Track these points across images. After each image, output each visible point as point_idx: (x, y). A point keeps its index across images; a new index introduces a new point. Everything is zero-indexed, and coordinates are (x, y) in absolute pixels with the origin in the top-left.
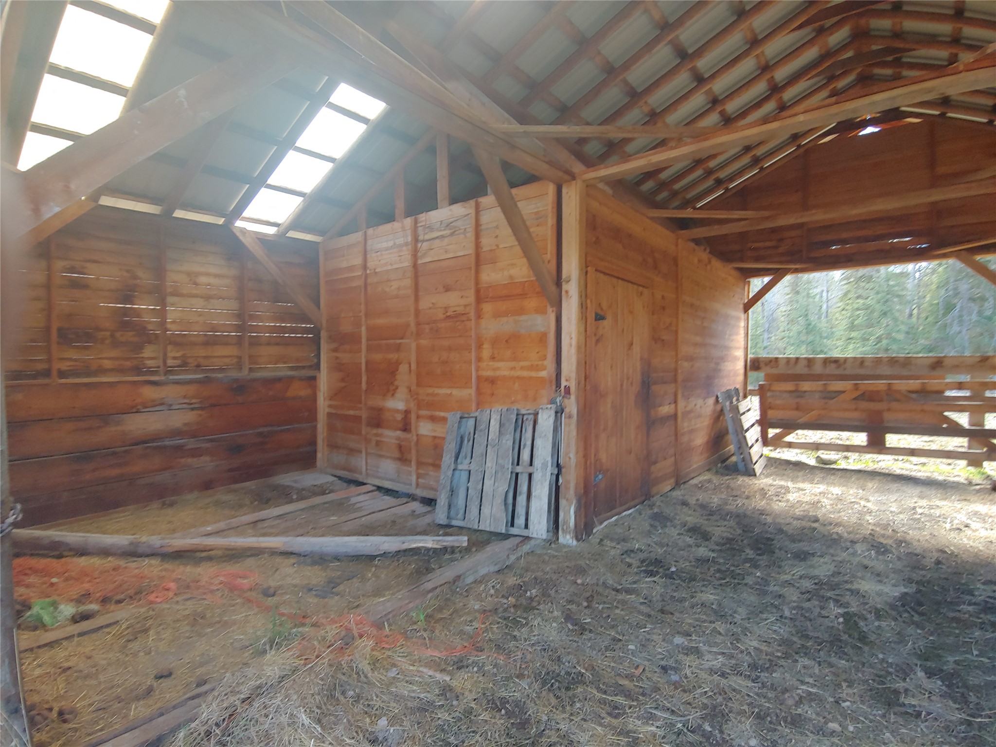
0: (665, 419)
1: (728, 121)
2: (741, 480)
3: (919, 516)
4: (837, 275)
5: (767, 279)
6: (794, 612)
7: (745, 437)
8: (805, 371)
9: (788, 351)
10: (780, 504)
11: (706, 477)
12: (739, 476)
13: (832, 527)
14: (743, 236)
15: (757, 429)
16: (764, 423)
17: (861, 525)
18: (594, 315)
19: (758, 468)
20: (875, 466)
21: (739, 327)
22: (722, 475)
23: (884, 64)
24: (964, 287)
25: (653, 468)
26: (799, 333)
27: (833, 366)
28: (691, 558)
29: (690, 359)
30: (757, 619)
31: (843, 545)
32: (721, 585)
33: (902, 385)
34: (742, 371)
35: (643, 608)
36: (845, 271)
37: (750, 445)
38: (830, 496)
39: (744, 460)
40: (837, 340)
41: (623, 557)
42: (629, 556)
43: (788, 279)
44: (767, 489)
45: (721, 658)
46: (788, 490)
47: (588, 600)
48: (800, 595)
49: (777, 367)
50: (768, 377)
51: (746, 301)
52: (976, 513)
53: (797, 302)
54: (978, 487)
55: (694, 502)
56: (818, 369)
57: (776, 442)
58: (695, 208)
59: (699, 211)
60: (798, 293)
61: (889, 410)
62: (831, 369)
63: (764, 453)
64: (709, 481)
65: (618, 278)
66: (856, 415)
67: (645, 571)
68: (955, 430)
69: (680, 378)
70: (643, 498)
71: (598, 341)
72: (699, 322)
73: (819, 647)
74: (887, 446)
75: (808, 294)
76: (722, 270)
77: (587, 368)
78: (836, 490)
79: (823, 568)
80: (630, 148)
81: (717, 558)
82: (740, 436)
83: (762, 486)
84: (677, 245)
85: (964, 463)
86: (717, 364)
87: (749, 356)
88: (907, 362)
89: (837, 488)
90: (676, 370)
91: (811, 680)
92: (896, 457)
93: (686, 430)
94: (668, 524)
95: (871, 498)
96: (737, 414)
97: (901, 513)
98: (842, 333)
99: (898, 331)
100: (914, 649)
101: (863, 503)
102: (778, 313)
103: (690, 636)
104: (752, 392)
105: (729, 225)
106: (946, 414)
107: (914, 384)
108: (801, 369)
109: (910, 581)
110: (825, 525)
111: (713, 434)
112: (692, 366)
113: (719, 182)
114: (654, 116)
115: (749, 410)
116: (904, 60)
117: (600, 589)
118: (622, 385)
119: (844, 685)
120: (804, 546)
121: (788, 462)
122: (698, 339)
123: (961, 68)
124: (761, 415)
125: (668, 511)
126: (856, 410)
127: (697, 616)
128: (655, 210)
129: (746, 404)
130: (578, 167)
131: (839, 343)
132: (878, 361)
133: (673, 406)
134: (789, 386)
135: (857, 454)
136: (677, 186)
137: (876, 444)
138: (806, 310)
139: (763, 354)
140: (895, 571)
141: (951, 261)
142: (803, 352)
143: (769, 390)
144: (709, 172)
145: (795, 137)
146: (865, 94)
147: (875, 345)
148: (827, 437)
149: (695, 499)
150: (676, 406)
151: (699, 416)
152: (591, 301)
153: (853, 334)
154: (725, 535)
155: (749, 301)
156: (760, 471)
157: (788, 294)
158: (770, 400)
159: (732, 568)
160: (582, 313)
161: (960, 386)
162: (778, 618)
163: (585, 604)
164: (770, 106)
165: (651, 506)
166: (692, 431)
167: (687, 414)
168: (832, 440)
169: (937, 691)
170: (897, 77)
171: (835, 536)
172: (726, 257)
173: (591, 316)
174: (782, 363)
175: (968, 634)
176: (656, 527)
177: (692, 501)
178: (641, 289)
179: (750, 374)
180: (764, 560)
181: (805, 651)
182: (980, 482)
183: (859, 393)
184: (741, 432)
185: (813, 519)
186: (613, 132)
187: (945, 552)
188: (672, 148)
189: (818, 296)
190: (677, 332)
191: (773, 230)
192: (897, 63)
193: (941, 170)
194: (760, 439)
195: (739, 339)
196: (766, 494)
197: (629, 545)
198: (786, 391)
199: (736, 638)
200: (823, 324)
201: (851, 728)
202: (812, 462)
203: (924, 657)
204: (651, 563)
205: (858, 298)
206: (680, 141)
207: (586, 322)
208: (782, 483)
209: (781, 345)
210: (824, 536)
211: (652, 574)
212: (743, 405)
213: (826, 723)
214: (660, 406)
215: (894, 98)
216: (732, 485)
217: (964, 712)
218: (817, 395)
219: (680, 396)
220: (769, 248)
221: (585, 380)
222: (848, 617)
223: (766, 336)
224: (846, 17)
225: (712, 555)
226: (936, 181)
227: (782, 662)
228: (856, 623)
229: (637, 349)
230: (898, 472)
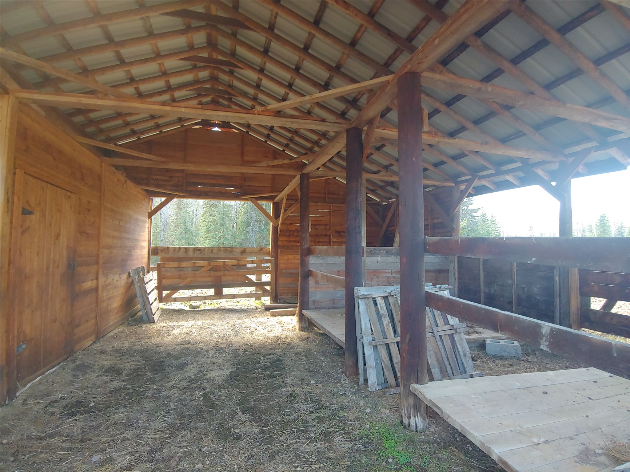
0: (87, 292)
1: (140, 95)
2: (146, 327)
3: (237, 329)
4: (201, 202)
5: (163, 199)
6: (176, 404)
7: (148, 298)
8: (184, 255)
9: (175, 244)
10: (169, 337)
11: (120, 329)
12: (144, 325)
13: (197, 345)
14: (149, 170)
15: (156, 292)
16: (160, 288)
17: (211, 340)
18: (21, 210)
19: (156, 317)
20: (218, 306)
21: (145, 227)
22: (132, 325)
23: (224, 98)
24: (254, 215)
25: (76, 331)
26: (181, 233)
27: (198, 252)
28: (107, 391)
29: (110, 247)
30: (154, 418)
31: (203, 354)
32: (129, 404)
33: (230, 262)
34: (147, 256)
35: (66, 445)
36: (204, 200)
37: (151, 303)
38: (196, 327)
39: (147, 313)
40: (201, 238)
41: (47, 408)
42: (52, 406)
43: (175, 200)
44: (161, 329)
45: (128, 457)
46: (173, 328)
47: (13, 455)
48: (180, 392)
49: (168, 253)
50: (163, 259)
51: (150, 211)
52: (259, 323)
53: (180, 214)
54: (260, 310)
55: (111, 349)
56: (191, 254)
57: (167, 300)
58: (116, 145)
59: (119, 147)
60: (181, 209)
61: (224, 275)
62: (197, 254)
63: (160, 307)
64: (122, 332)
65: (48, 183)
66: (209, 279)
67: (68, 414)
68: (251, 284)
69: (101, 261)
70: (66, 356)
71: (24, 232)
72: (117, 222)
73: (190, 420)
74: (224, 294)
75: (186, 210)
76: (134, 189)
77: (12, 254)
78: (199, 323)
79: (192, 371)
80: (63, 86)
81: (127, 385)
82: (145, 298)
83: (158, 328)
84: (101, 167)
85: (254, 299)
86: (130, 251)
87: (151, 246)
88: (231, 250)
89: (200, 321)
90: (98, 255)
91: (186, 444)
92: (227, 300)
93: (105, 298)
94: (89, 371)
95: (216, 324)
96: (143, 283)
97: (229, 329)
98: (203, 234)
99: (228, 234)
100: (237, 401)
101: (212, 327)
102: (170, 220)
103: (105, 451)
104: (153, 269)
105: (140, 161)
106: (247, 276)
107: (234, 262)
108: (181, 254)
109: (233, 364)
110: (194, 344)
111: (126, 299)
112: (111, 252)
113: (134, 132)
114: (85, 71)
115: (151, 280)
116: (233, 100)
117: (25, 443)
118: (48, 268)
119: (203, 437)
120: (182, 361)
121: (174, 311)
122: (116, 234)
123: (256, 112)
124: (158, 283)
125: (88, 361)
126: (209, 276)
127: (111, 433)
128: (83, 138)
129: (149, 277)
130: (12, 85)
131: (202, 239)
132: (219, 250)
133: (95, 282)
134: (175, 264)
135: (210, 301)
136: (103, 126)
137: (219, 295)
138: (185, 220)
139: (160, 245)
140: (227, 361)
141: (249, 202)
142: (183, 244)
143: (164, 267)
144: (127, 124)
145: (180, 120)
146: (214, 109)
147: (218, 241)
148: (195, 292)
149: (111, 346)
150: (97, 282)
151: (116, 287)
152: (19, 198)
153: (209, 235)
154: (133, 367)
155: (152, 211)
156: (157, 319)
157: (175, 210)
158: (164, 273)
159: (138, 389)
160: (8, 207)
161: (252, 262)
162: (167, 412)
163: (12, 459)
164: (166, 97)
165: (74, 361)
166: (110, 298)
167: (105, 287)
168: (198, 294)
169: (247, 419)
170: (229, 107)
171: (199, 350)
172: (137, 181)
173: (18, 211)
174: (171, 251)
175: (259, 384)
176: (78, 376)
177: (109, 349)
178: (69, 194)
179: (151, 257)
180: (158, 377)
181: (182, 427)
182: (261, 307)
183: (211, 267)
184: (145, 294)
185: (188, 342)
186: (48, 68)
187: (248, 345)
188: (98, 98)
189: (191, 213)
190: (99, 228)
191: (168, 170)
192: (229, 100)
193: (246, 158)
194: (157, 299)
195: (145, 235)
196: (161, 333)
197: (53, 397)
198: (173, 268)
199: (139, 437)
200: (194, 229)
201: (208, 462)
202: (187, 308)
203: (240, 403)
204: (73, 406)
205: (210, 215)
206: (105, 95)
207: (12, 215)
208: (171, 324)
209: (171, 239)
210: (193, 351)
211: (73, 414)
212: (147, 278)
213: (195, 466)
214: (83, 282)
215: (227, 116)
216: (139, 331)
217: (260, 426)
218: (190, 269)
219: (100, 274)
220: (164, 180)
221: (9, 265)
222: (205, 396)
223: (162, 233)
224: (207, 65)
225: (123, 384)
226: (244, 163)
227: (170, 440)
228: (209, 398)
229: (63, 240)
230: (228, 307)
